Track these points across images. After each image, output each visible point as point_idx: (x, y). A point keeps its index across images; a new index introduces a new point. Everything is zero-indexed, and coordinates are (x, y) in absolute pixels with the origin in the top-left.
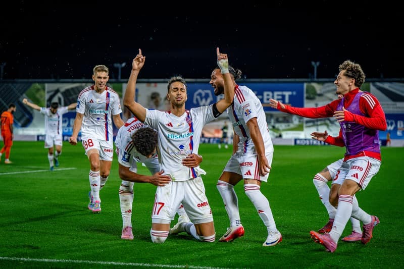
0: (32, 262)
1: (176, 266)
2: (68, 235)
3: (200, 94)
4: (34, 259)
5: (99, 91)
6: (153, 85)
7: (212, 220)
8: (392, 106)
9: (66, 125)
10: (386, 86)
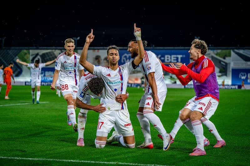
0: (22, 160)
1: (111, 163)
2: (44, 144)
3: (126, 57)
4: (23, 158)
5: (69, 55)
6: (96, 51)
7: (133, 134)
8: (244, 64)
9: (43, 75)
10: (241, 52)
